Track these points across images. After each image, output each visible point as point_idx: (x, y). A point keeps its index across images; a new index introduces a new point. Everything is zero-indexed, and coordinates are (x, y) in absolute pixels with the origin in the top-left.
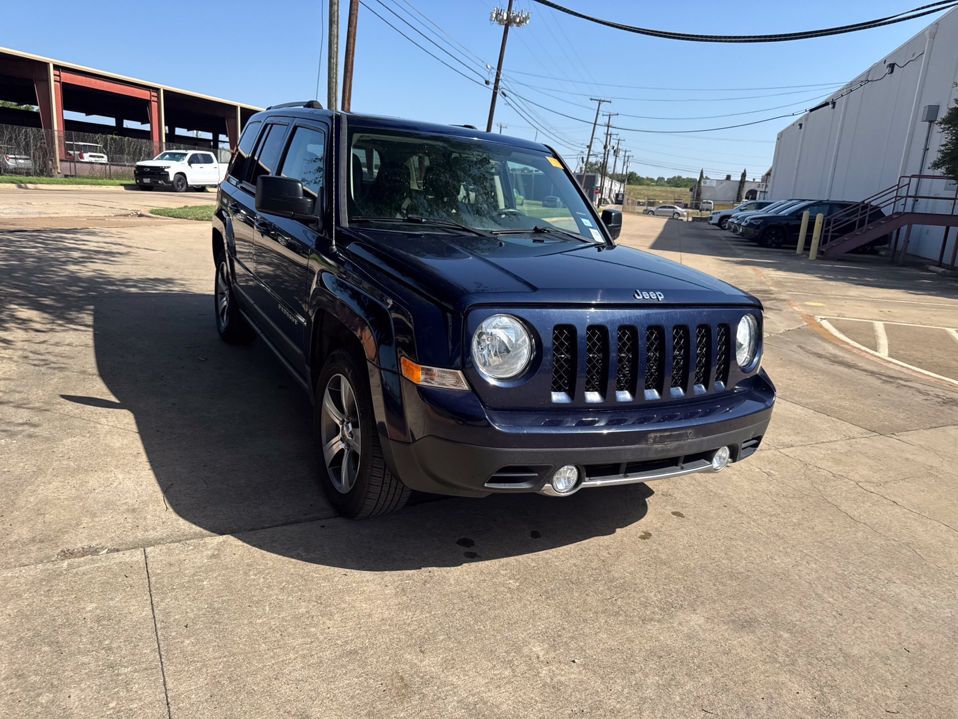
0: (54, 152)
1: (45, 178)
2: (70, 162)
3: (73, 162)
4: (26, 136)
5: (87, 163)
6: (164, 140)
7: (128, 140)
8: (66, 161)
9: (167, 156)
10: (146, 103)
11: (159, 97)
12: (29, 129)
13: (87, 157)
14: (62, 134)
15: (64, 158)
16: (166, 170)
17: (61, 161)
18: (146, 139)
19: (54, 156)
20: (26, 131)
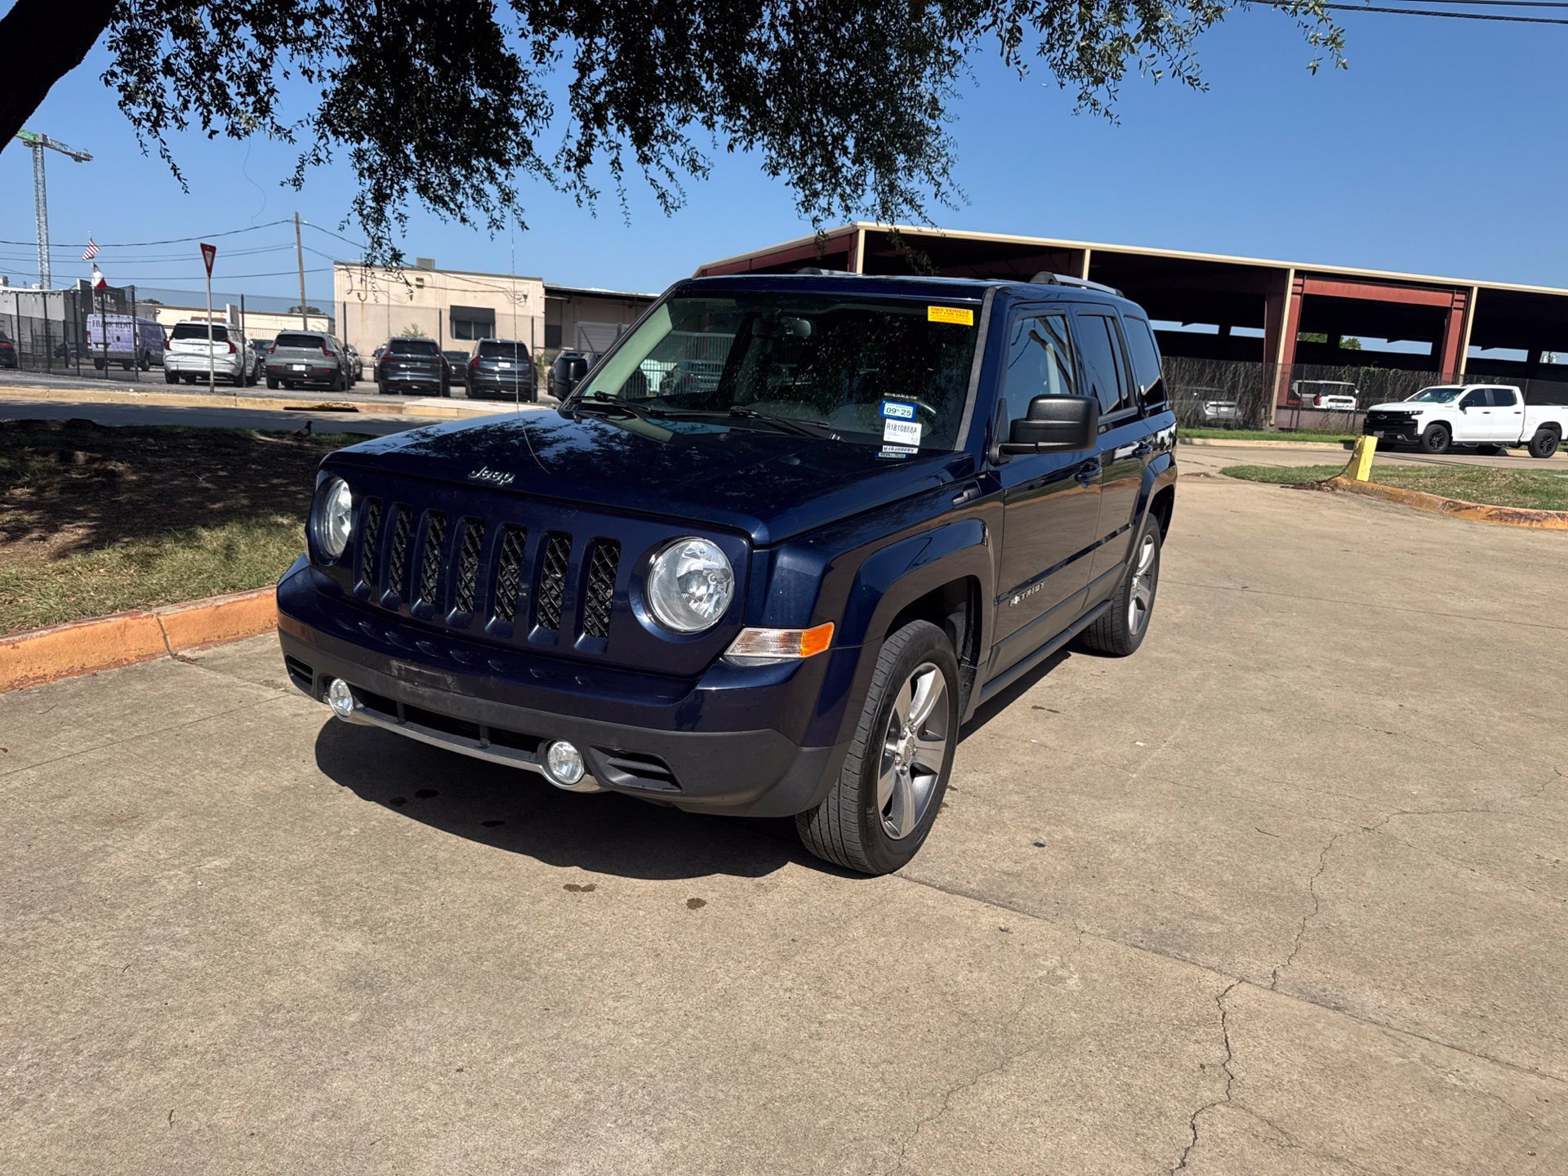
0: (1271, 396)
1: (1249, 432)
2: (1293, 409)
3: (1297, 409)
4: (1234, 374)
5: (1323, 410)
6: (1462, 371)
7: (1396, 373)
8: (1286, 408)
9: (1428, 395)
10: (1444, 313)
11: (1467, 302)
12: (1241, 364)
13: (1325, 402)
14: (1289, 370)
15: (1284, 404)
16: (1414, 417)
17: (1279, 407)
18: (1429, 370)
19: (1270, 401)
20: (1236, 368)
